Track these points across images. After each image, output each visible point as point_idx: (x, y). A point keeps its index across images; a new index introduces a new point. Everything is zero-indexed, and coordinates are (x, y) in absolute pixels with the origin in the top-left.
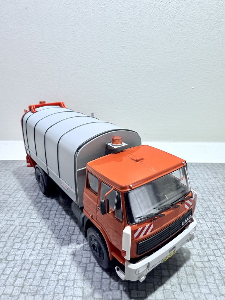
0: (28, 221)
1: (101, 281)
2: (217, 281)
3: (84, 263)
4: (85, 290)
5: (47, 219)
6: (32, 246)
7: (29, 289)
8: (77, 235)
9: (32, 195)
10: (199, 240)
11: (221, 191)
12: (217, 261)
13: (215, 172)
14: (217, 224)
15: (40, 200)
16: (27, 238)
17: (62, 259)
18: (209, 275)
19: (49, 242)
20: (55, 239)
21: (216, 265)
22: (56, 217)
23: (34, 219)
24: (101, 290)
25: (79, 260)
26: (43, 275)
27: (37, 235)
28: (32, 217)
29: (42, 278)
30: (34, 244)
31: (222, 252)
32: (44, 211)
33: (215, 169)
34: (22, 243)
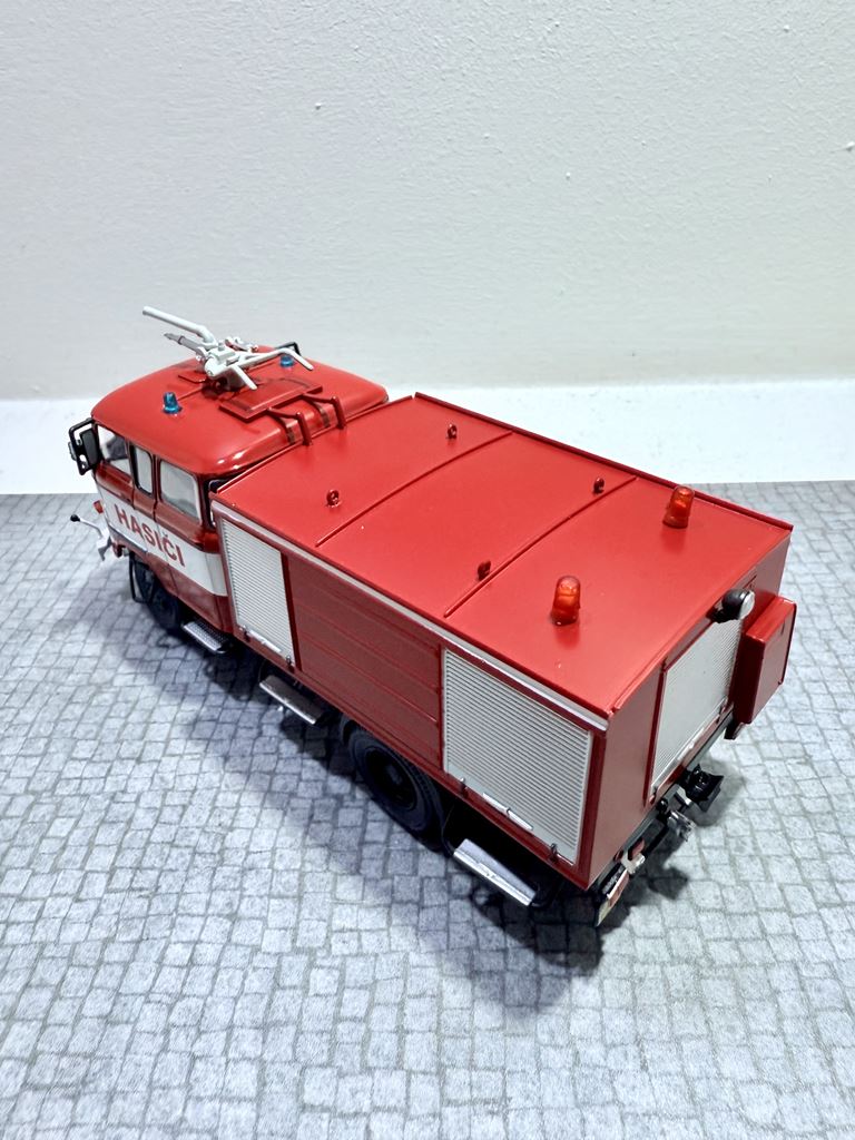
0: (60, 773)
1: (333, 1033)
2: (789, 1026)
3: (269, 953)
4: (266, 1072)
5: (133, 762)
6: (73, 881)
7: (56, 1069)
8: (248, 829)
9: (78, 652)
10: (730, 840)
11: (839, 615)
12: (795, 937)
13: (820, 524)
14: (808, 768)
15: (108, 675)
16: (55, 845)
17: (184, 939)
18: (761, 1000)
19: (140, 862)
20: (162, 849)
21: (788, 956)
22: (168, 752)
23: (84, 763)
24: (329, 1071)
25: (254, 941)
26: (111, 1011)
27: (92, 832)
28: (74, 755)
29: (108, 1020)
30: (81, 874)
31: (820, 897)
32: (125, 726)
33: (819, 512)
34: (33, 870)
